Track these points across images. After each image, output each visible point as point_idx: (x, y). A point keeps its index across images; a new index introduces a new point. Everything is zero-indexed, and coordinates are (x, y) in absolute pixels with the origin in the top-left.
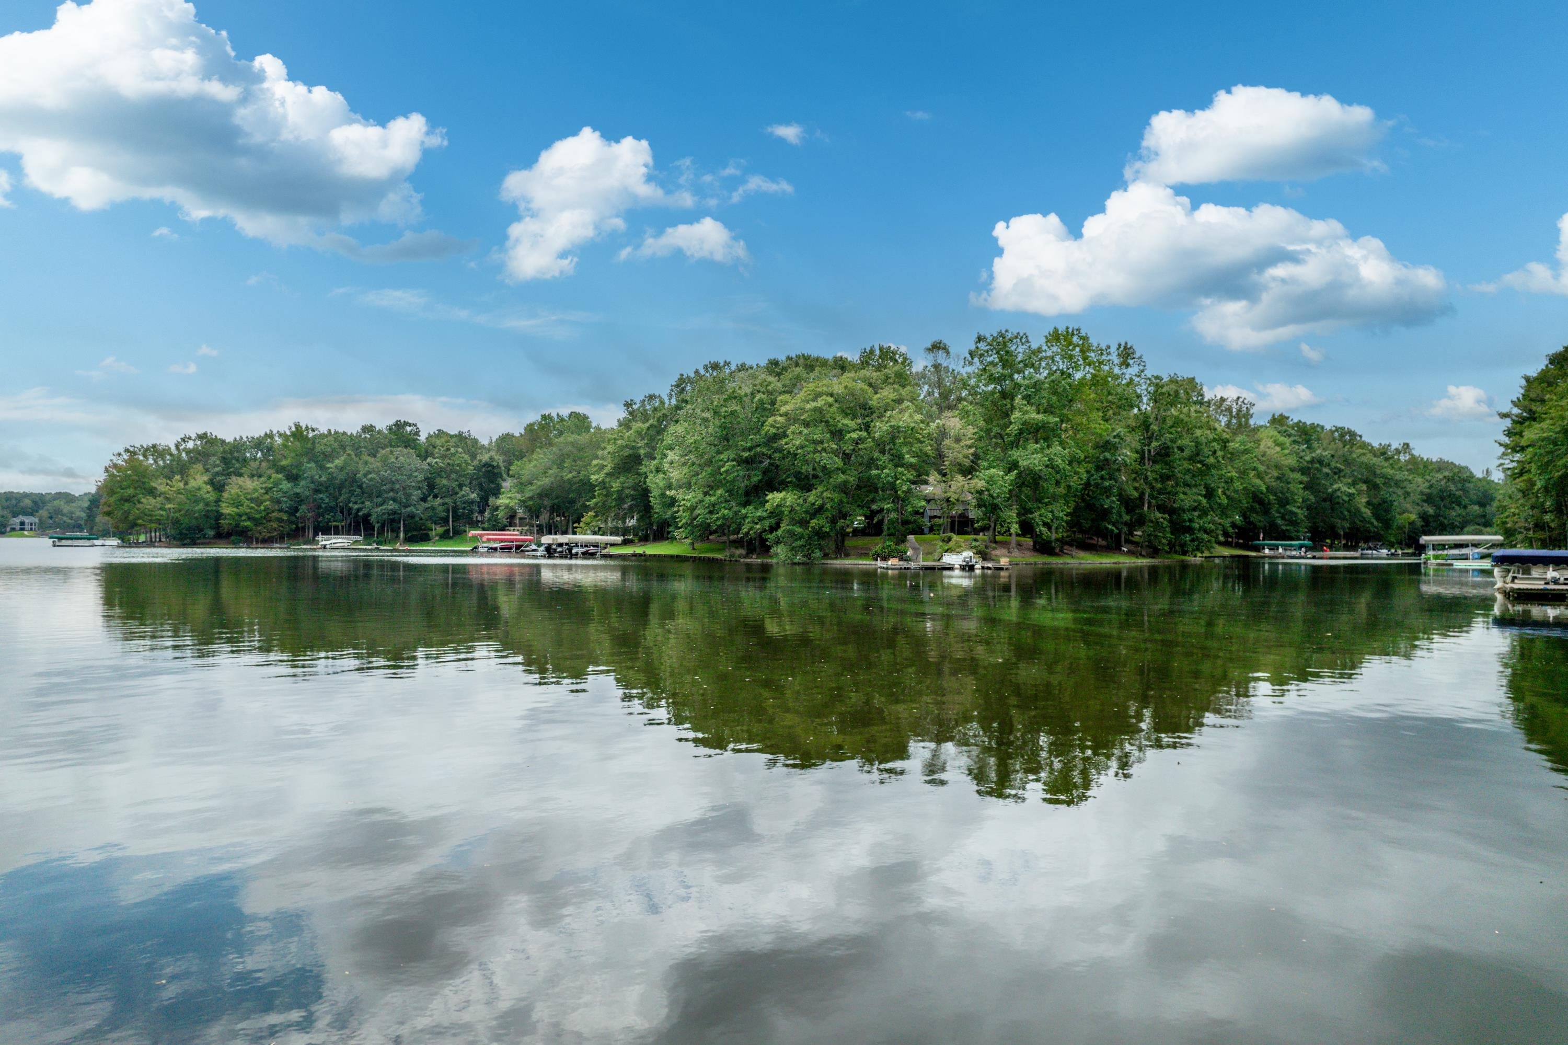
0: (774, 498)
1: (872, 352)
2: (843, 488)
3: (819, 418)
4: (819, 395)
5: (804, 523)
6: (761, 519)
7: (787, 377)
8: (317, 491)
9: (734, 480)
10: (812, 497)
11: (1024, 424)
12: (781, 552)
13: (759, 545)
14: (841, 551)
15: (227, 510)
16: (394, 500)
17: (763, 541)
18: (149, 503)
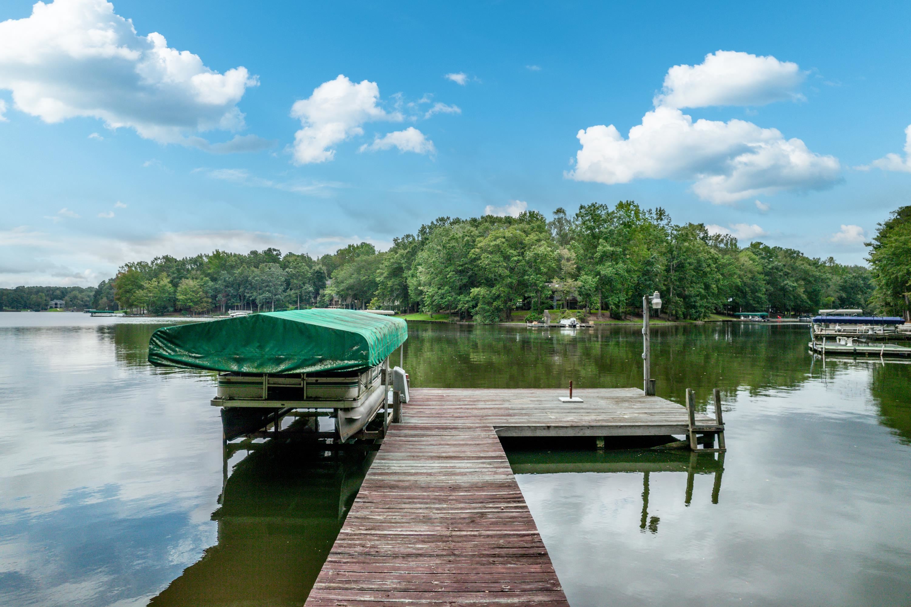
0: (475, 291)
1: (525, 214)
2: (510, 286)
3: (498, 249)
4: (497, 238)
5: (490, 304)
6: (468, 302)
7: (481, 228)
8: (227, 286)
9: (454, 282)
10: (494, 290)
11: (604, 252)
12: (478, 318)
13: (467, 315)
14: (509, 318)
15: (181, 297)
16: (269, 291)
17: (469, 313)
18: (140, 293)
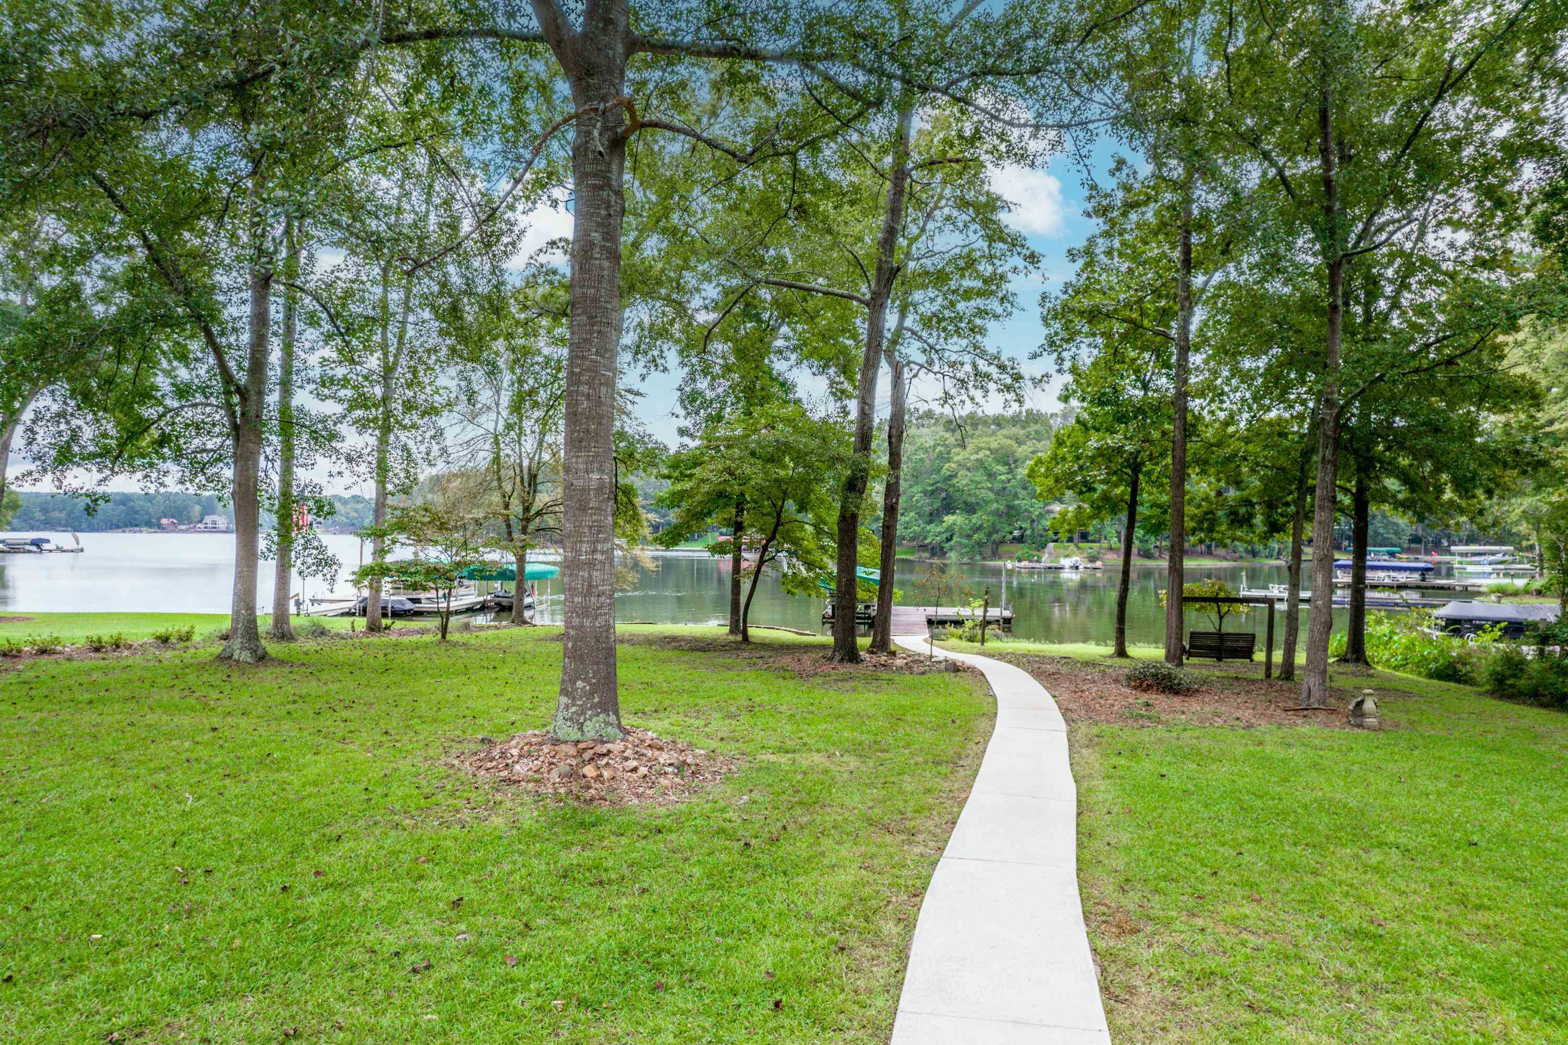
0: (949, 519)
2: (998, 514)
3: (981, 464)
4: (980, 449)
5: (969, 537)
6: (940, 533)
9: (922, 506)
10: (975, 519)
12: (953, 556)
13: (938, 551)
14: (995, 555)
17: (942, 548)
